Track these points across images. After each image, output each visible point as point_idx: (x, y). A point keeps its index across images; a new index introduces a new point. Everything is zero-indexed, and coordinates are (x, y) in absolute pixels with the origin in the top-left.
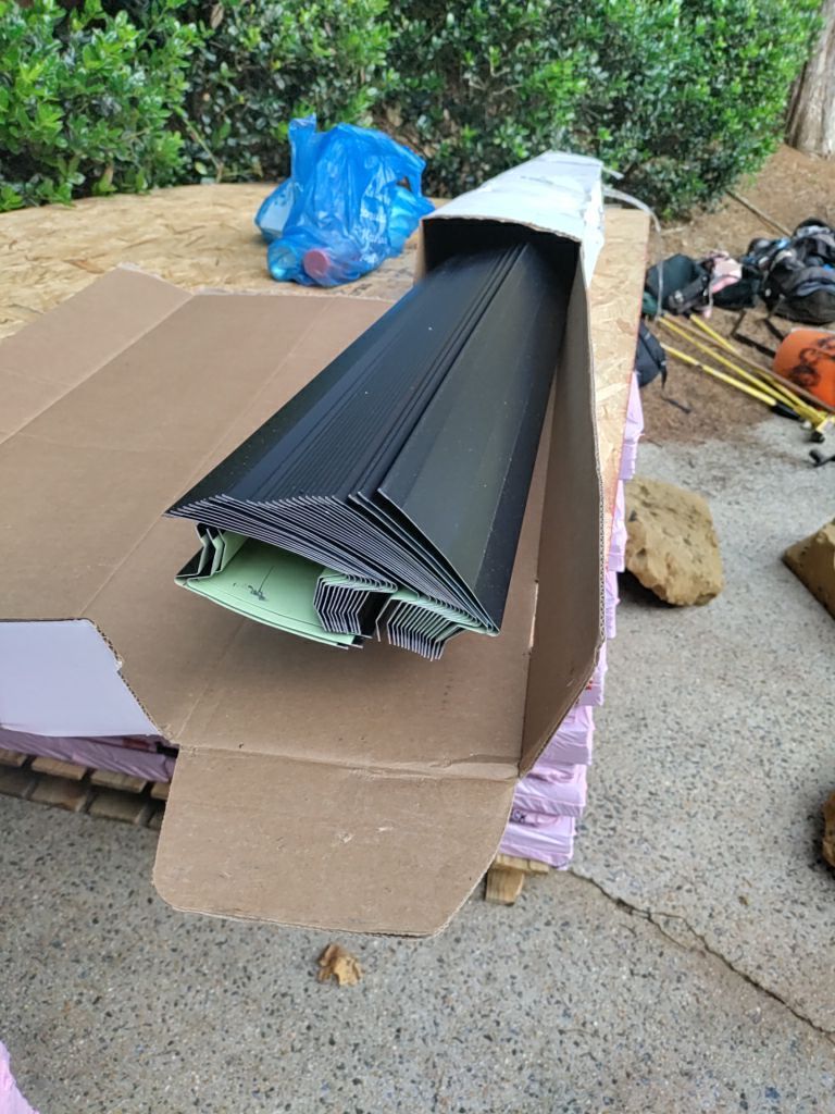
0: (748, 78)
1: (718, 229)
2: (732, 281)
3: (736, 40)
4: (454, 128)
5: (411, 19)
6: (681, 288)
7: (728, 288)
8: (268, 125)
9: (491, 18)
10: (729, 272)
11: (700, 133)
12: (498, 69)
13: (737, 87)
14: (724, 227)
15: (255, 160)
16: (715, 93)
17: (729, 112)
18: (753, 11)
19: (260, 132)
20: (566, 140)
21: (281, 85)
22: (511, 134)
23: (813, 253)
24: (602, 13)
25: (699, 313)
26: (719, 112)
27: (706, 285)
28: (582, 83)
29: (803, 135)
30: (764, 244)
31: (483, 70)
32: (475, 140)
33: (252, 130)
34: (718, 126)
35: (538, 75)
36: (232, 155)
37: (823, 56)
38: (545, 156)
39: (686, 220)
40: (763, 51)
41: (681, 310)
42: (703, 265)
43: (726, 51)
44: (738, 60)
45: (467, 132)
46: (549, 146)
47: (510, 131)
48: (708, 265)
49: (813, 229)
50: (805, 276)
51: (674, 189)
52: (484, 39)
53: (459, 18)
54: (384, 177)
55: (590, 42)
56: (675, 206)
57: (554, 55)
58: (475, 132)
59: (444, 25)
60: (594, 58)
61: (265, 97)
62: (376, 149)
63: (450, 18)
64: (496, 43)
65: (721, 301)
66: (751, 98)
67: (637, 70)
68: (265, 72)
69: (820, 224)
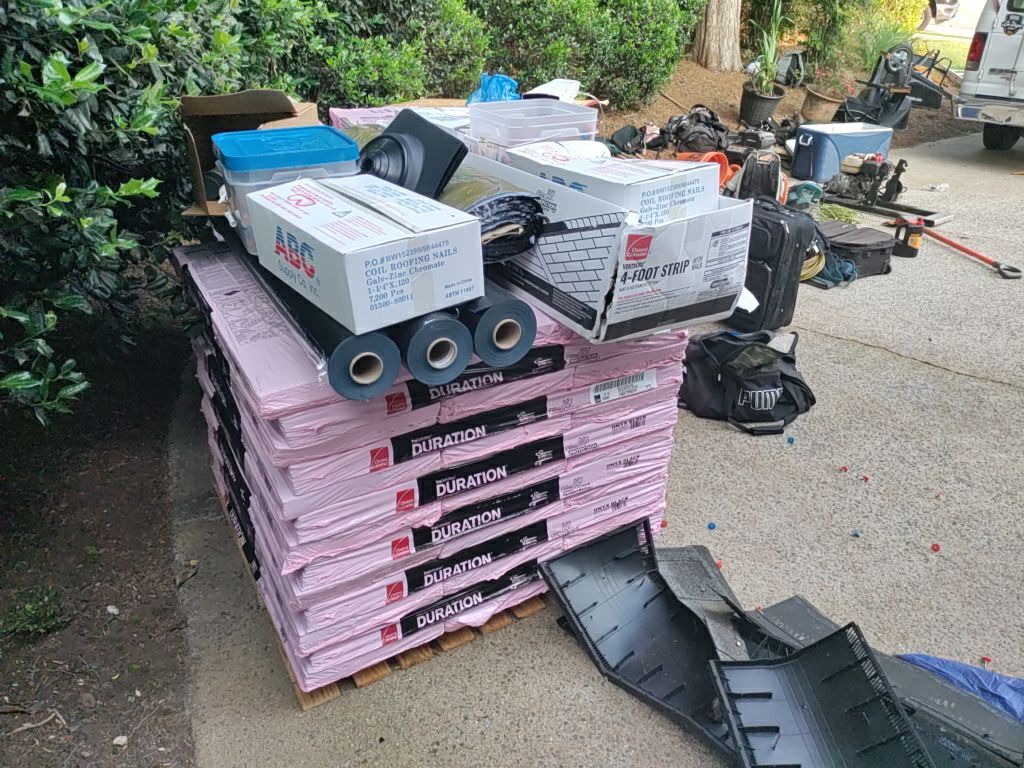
0: (653, 38)
1: (655, 113)
2: (656, 136)
3: (644, 22)
4: (515, 71)
5: (494, 27)
6: (630, 141)
7: (654, 140)
8: (446, 75)
9: (528, 25)
10: (654, 132)
11: (633, 66)
12: (533, 46)
13: (648, 43)
14: (657, 113)
15: (440, 89)
16: (637, 46)
17: (645, 55)
18: (650, 8)
19: (443, 78)
20: (564, 73)
21: (451, 59)
22: (540, 72)
23: (699, 121)
24: (574, 21)
25: (640, 152)
26: (641, 55)
27: (642, 138)
28: (569, 50)
29: (710, 60)
30: (675, 119)
31: (526, 47)
32: (525, 76)
33: (439, 77)
34: (640, 61)
35: (550, 48)
36: (430, 87)
37: (715, 16)
38: (555, 81)
39: (637, 110)
40: (658, 26)
41: (631, 151)
42: (641, 129)
43: (640, 26)
44: (647, 31)
45: (521, 72)
46: (556, 77)
47: (540, 71)
48: (643, 130)
49: (698, 109)
50: (691, 131)
51: (625, 93)
52: (526, 34)
53: (514, 27)
54: (508, 87)
55: (570, 33)
56: (627, 102)
57: (556, 39)
58: (525, 72)
59: (508, 29)
60: (574, 38)
61: (445, 64)
62: (505, 80)
63: (511, 26)
64: (531, 35)
65: (650, 146)
66: (655, 47)
67: (593, 42)
68: (446, 56)
69: (701, 106)
